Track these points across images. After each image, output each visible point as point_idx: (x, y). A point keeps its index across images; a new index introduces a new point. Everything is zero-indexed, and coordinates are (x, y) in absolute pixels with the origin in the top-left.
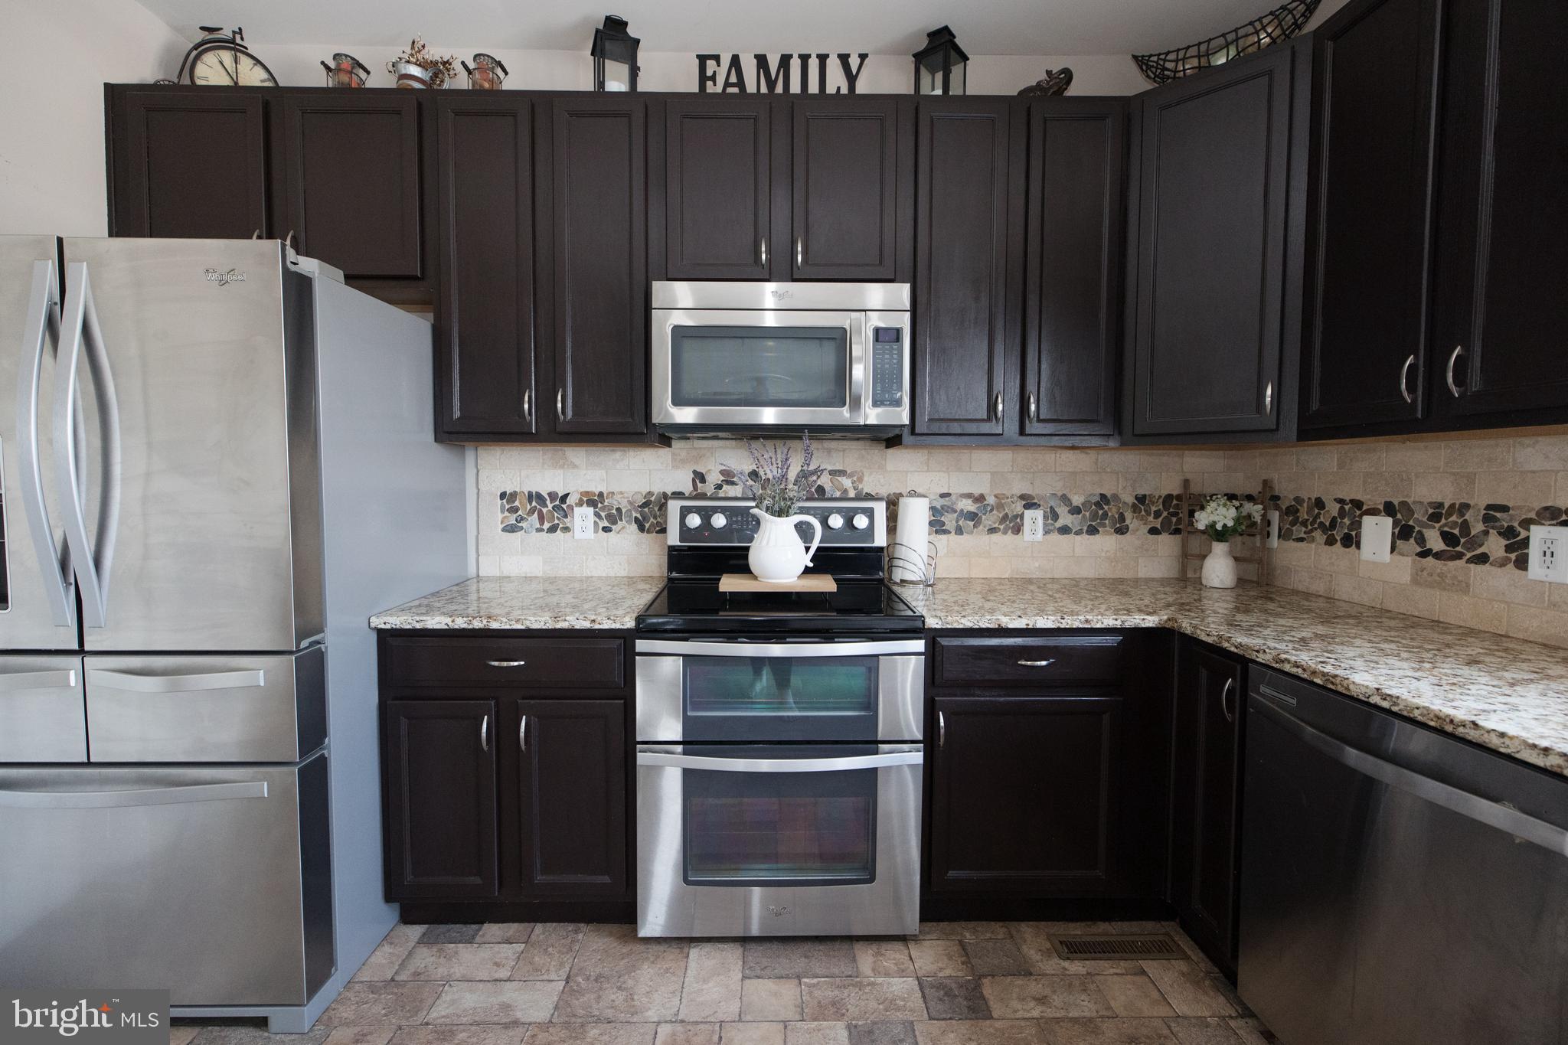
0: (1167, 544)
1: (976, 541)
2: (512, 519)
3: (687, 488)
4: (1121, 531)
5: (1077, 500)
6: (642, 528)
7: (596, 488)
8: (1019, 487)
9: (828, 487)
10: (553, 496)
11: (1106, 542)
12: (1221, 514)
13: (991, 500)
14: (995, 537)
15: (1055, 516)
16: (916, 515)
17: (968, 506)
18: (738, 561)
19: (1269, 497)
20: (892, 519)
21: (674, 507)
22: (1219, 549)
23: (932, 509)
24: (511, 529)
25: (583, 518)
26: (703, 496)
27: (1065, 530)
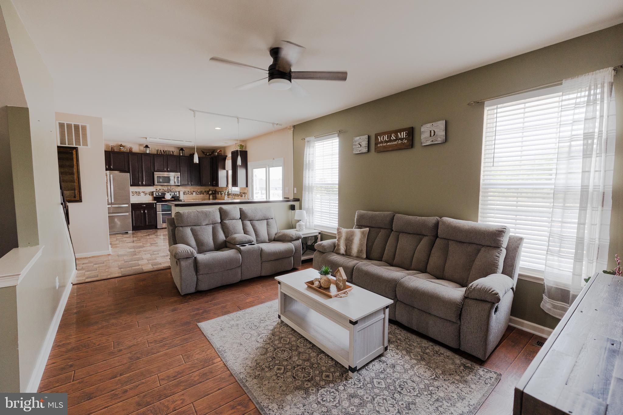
0: (208, 195)
1: (188, 195)
2: (133, 194)
3: (155, 191)
4: (203, 194)
5: (199, 191)
6: (149, 195)
7: (144, 191)
8: (193, 190)
9: (172, 190)
10: (138, 192)
11: (202, 195)
12: (210, 192)
13: (190, 191)
14: (191, 195)
15: (197, 193)
16: (181, 193)
17: (187, 192)
18: (164, 198)
19: (215, 191)
20: (179, 193)
21: (154, 193)
22: (211, 195)
23: (184, 193)
24: (133, 195)
25: (142, 194)
26: (157, 192)
27: (198, 194)
